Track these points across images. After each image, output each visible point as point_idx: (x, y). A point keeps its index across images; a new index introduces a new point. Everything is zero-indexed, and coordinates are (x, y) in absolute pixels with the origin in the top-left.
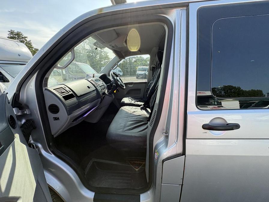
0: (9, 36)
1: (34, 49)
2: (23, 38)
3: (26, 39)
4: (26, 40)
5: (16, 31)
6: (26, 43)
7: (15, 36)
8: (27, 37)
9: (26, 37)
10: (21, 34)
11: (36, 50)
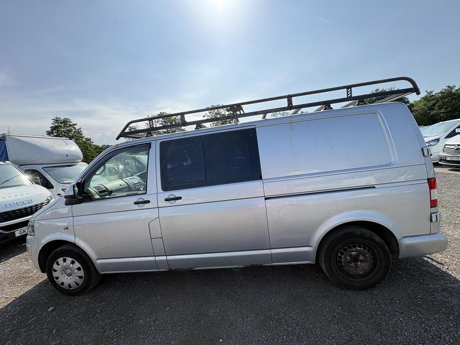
0: (53, 125)
1: (84, 140)
2: (70, 126)
3: (75, 126)
4: (75, 128)
5: (62, 118)
6: (75, 132)
7: (60, 124)
8: (76, 124)
9: (74, 125)
10: (69, 121)
11: (88, 140)
